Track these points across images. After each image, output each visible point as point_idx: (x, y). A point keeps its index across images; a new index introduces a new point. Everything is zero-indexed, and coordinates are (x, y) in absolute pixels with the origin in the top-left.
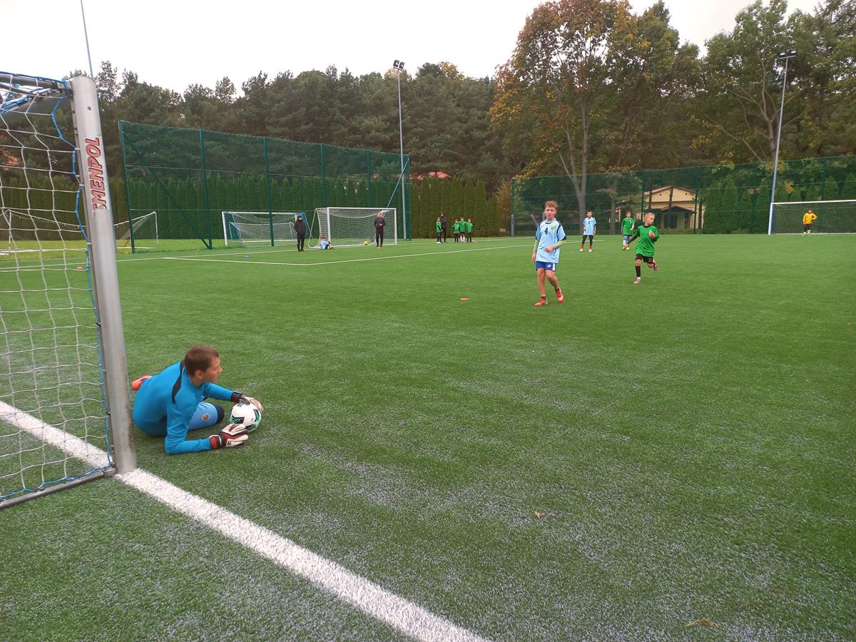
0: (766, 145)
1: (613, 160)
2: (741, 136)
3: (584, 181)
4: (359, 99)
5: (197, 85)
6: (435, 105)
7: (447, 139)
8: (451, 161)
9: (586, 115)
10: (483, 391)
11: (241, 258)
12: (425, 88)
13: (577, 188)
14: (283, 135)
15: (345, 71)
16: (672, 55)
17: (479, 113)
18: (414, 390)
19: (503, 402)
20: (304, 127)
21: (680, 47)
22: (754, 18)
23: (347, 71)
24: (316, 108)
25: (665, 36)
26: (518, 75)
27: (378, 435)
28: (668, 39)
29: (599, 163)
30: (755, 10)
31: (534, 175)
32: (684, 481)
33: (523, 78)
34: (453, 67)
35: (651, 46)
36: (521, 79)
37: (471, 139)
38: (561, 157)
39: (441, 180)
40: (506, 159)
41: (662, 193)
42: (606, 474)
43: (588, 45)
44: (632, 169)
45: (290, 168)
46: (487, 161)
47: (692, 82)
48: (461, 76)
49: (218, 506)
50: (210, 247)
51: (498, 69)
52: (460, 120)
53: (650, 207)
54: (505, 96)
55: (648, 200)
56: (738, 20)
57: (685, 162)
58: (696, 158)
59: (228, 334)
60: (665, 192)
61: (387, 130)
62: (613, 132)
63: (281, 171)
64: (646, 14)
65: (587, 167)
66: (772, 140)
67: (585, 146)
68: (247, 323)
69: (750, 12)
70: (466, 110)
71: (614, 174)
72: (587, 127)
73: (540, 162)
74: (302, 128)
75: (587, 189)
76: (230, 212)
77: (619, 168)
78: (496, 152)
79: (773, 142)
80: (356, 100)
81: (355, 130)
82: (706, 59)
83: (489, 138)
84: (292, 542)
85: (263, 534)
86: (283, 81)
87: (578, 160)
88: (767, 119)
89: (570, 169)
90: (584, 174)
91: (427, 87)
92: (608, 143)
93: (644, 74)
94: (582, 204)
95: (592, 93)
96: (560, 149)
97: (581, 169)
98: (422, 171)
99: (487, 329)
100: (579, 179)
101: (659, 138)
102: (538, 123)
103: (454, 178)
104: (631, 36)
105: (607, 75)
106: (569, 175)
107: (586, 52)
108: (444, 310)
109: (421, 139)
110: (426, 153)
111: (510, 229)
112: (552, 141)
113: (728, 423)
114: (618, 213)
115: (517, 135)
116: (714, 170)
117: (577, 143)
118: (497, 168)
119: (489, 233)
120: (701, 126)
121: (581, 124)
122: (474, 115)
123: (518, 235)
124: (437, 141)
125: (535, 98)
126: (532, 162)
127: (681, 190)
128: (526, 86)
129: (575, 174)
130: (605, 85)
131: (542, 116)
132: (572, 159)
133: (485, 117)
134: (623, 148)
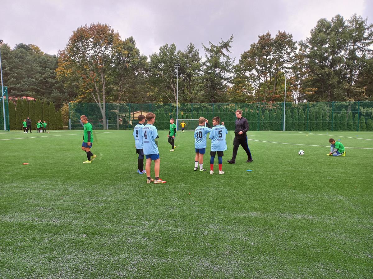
0: (173, 97)
1: (117, 98)
2: (165, 93)
3: (104, 106)
6: (26, 64)
7: (33, 81)
8: (36, 92)
9: (103, 78)
13: (101, 109)
16: (137, 58)
17: (51, 71)
21: (140, 56)
22: (166, 50)
25: (134, 50)
26: (70, 56)
28: (135, 52)
29: (111, 99)
30: (166, 48)
31: (81, 102)
32: (105, 255)
34: (37, 48)
35: (129, 54)
36: (72, 58)
37: (47, 82)
38: (93, 95)
39: (29, 101)
40: (66, 94)
41: (138, 113)
42: (65, 261)
43: (103, 48)
44: (124, 102)
46: (56, 93)
48: (42, 53)
51: (60, 52)
52: (40, 73)
53: (134, 119)
54: (64, 65)
55: (132, 116)
56: (160, 50)
58: (150, 101)
62: (116, 86)
64: (126, 40)
65: (105, 100)
67: (104, 91)
69: (164, 48)
70: (43, 68)
71: (117, 104)
72: (104, 83)
73: (83, 96)
75: (106, 109)
77: (119, 102)
78: (60, 89)
79: (176, 97)
82: (150, 63)
83: (56, 83)
87: (101, 97)
88: (173, 88)
89: (97, 100)
90: (104, 103)
91: (20, 54)
92: (114, 91)
93: (127, 64)
94: (104, 116)
95: (105, 69)
96: (92, 91)
97: (103, 101)
98: (17, 96)
99: (32, 180)
100: (102, 105)
101: (135, 91)
102: (81, 79)
103: (37, 100)
104: (120, 48)
105: (112, 62)
106: (97, 103)
107: (102, 52)
108: (8, 171)
109: (17, 79)
110: (20, 87)
111: (69, 126)
112: (88, 87)
113: (136, 217)
114: (121, 121)
115: (71, 83)
116: (156, 106)
117: (100, 89)
118: (61, 97)
119: (57, 128)
120: (150, 88)
121: (101, 81)
122: (48, 72)
123: (73, 129)
124: (27, 82)
125: (79, 68)
126: (79, 96)
127: (145, 112)
128: (74, 62)
129: (100, 103)
130: (111, 67)
131: (83, 76)
132: (98, 97)
133: (54, 73)
134: (120, 93)
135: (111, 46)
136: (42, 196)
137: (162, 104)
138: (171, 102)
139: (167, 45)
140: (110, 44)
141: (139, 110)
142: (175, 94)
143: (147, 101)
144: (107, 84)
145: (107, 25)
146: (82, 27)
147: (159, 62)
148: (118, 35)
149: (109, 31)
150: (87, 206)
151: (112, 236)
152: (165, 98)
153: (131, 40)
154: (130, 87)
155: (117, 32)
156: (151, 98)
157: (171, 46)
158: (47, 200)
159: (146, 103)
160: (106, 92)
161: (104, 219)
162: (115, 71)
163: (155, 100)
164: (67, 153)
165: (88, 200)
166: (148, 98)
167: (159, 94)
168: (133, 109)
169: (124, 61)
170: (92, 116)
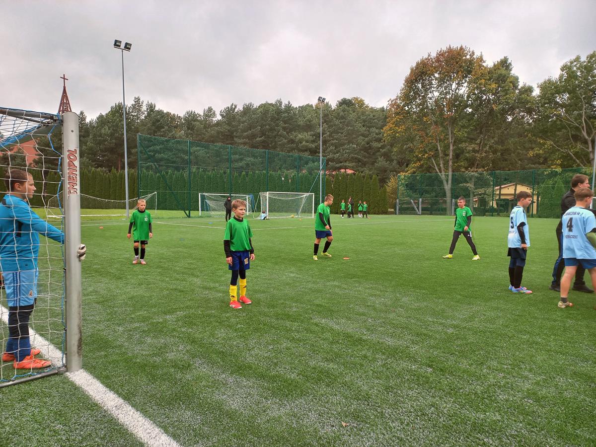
0: (587, 155)
1: (471, 163)
2: (567, 149)
3: (450, 177)
4: (296, 121)
5: (192, 112)
6: (347, 126)
7: (354, 148)
8: (356, 163)
9: (452, 133)
10: (336, 327)
11: (207, 224)
12: (340, 115)
13: (445, 183)
14: (245, 144)
15: (287, 103)
16: (514, 93)
17: (377, 131)
18: (288, 323)
19: (348, 336)
20: (258, 139)
21: (519, 87)
22: (575, 69)
23: (289, 103)
24: (267, 127)
25: (508, 80)
26: (404, 106)
27: (251, 355)
28: (511, 82)
29: (461, 166)
30: (576, 63)
31: (414, 172)
32: (463, 406)
33: (408, 107)
34: (362, 101)
35: (498, 87)
36: (407, 108)
37: (370, 148)
38: (434, 161)
39: (348, 175)
40: (395, 162)
41: (509, 188)
42: (406, 397)
43: (454, 86)
44: (485, 170)
45: (248, 165)
46: (381, 162)
47: (529, 111)
48: (367, 107)
49: (123, 400)
50: (189, 216)
51: (390, 102)
52: (363, 135)
53: (500, 198)
54: (394, 120)
55: (498, 192)
56: (562, 70)
57: (526, 167)
58: (534, 164)
59: (178, 276)
60: (511, 187)
61: (313, 141)
62: (471, 145)
63: (242, 167)
64: (495, 65)
65: (452, 168)
66: (591, 152)
67: (451, 154)
68: (193, 269)
69: (571, 64)
70: (367, 129)
71: (472, 174)
72: (453, 141)
73: (418, 164)
74: (257, 139)
75: (452, 183)
76: (204, 194)
77: (476, 170)
78: (387, 156)
79: (592, 154)
80: (294, 122)
81: (292, 141)
82: (539, 96)
83: (383, 147)
84: (163, 431)
85: (146, 423)
86: (247, 109)
87: (446, 163)
88: (587, 137)
89: (440, 169)
90: (450, 173)
91: (342, 113)
92: (468, 152)
93: (493, 106)
94: (448, 194)
95: (456, 119)
96: (432, 156)
97: (448, 169)
98: (335, 169)
99: (355, 281)
100: (446, 176)
101: (505, 150)
102: (418, 138)
103: (357, 173)
104: (483, 81)
105: (467, 106)
106: (439, 174)
107: (452, 91)
108: (329, 266)
109: (336, 147)
110: (339, 156)
111: (395, 210)
112: (427, 150)
113: (511, 363)
114: (476, 201)
115: (402, 145)
116: (545, 173)
117: (445, 151)
118: (388, 168)
119: (380, 212)
120: (535, 142)
121: (448, 139)
122: (373, 132)
123: (402, 214)
124: (347, 149)
125: (415, 121)
126: (413, 164)
127: (523, 185)
128: (410, 113)
129: (443, 173)
130: (466, 113)
131: (420, 133)
132: (441, 163)
133: (380, 133)
134: (479, 155)
135: (467, 79)
136: (369, 304)
137: (559, 170)
138: (579, 165)
139: (578, 59)
140: (466, 77)
141: (511, 182)
142: (591, 149)
143: (527, 165)
144: (457, 141)
145: (464, 47)
146: (424, 58)
147: (559, 92)
148: (481, 59)
149: (466, 56)
150: (429, 328)
151: (471, 381)
152: (566, 157)
153: (504, 64)
154: (497, 143)
155: (479, 55)
156: (536, 160)
157: (587, 58)
158: (375, 309)
159: (524, 169)
160: (454, 154)
161: (457, 353)
162: (472, 119)
163: (543, 163)
164: (396, 249)
165: (430, 319)
166: (530, 159)
167: (553, 151)
168: (499, 180)
169: (489, 100)
170: (430, 194)
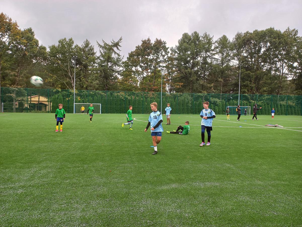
0: (71, 84)
1: (13, 82)
2: (63, 80)
16: (36, 48)
21: (39, 46)
28: (35, 42)
29: (7, 83)
35: (28, 43)
44: (22, 87)
47: (45, 59)
53: (31, 102)
56: (59, 42)
60: (37, 97)
62: (13, 72)
64: (25, 30)
69: (63, 41)
71: (14, 88)
82: (49, 52)
93: (25, 52)
95: (2, 55)
104: (18, 37)
114: (17, 104)
116: (54, 91)
120: (48, 75)
127: (43, 97)
130: (8, 53)
134: (18, 78)
137: (60, 90)
138: (68, 88)
139: (65, 39)
140: (7, 32)
142: (72, 82)
143: (45, 86)
144: (3, 69)
145: (4, 14)
147: (58, 53)
149: (6, 20)
152: (62, 84)
153: (30, 31)
154: (28, 73)
155: (15, 21)
156: (49, 84)
157: (69, 40)
160: (1, 76)
162: (12, 57)
163: (52, 86)
166: (46, 83)
167: (56, 81)
168: (30, 93)
169: (22, 49)
